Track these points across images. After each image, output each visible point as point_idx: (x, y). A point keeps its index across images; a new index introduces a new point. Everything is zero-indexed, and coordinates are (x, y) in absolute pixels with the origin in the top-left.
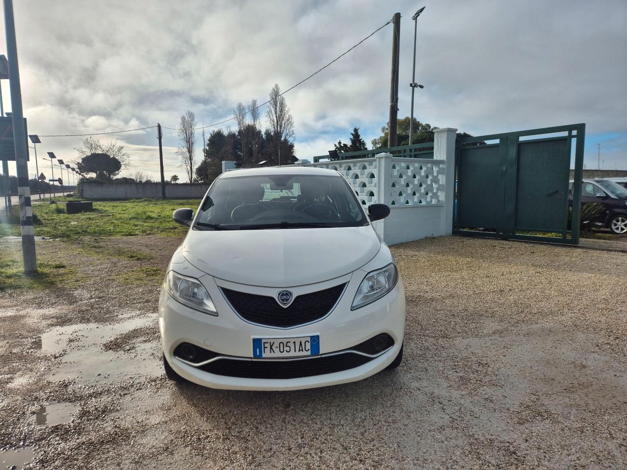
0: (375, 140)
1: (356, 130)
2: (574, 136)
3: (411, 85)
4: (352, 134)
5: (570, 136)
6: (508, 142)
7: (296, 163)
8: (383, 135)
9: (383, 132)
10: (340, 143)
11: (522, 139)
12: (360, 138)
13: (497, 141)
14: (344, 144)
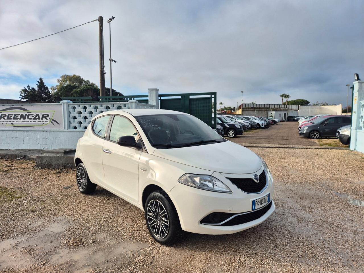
0: (53, 87)
1: (41, 79)
2: (213, 98)
3: (110, 60)
4: (38, 82)
5: (211, 97)
6: (185, 98)
7: (61, 102)
8: (59, 84)
9: (58, 82)
10: (28, 87)
11: (191, 97)
12: (44, 85)
13: (180, 97)
14: (32, 88)
